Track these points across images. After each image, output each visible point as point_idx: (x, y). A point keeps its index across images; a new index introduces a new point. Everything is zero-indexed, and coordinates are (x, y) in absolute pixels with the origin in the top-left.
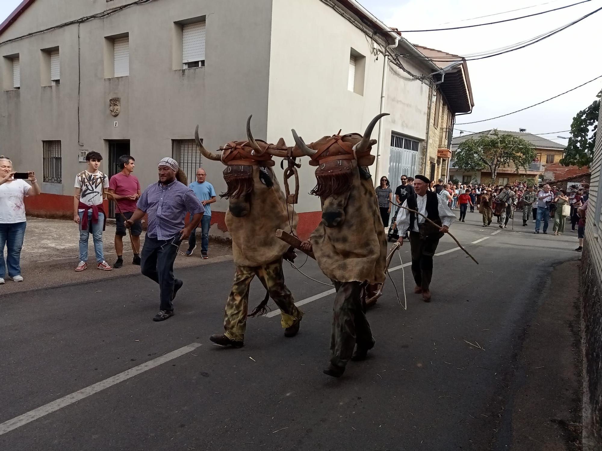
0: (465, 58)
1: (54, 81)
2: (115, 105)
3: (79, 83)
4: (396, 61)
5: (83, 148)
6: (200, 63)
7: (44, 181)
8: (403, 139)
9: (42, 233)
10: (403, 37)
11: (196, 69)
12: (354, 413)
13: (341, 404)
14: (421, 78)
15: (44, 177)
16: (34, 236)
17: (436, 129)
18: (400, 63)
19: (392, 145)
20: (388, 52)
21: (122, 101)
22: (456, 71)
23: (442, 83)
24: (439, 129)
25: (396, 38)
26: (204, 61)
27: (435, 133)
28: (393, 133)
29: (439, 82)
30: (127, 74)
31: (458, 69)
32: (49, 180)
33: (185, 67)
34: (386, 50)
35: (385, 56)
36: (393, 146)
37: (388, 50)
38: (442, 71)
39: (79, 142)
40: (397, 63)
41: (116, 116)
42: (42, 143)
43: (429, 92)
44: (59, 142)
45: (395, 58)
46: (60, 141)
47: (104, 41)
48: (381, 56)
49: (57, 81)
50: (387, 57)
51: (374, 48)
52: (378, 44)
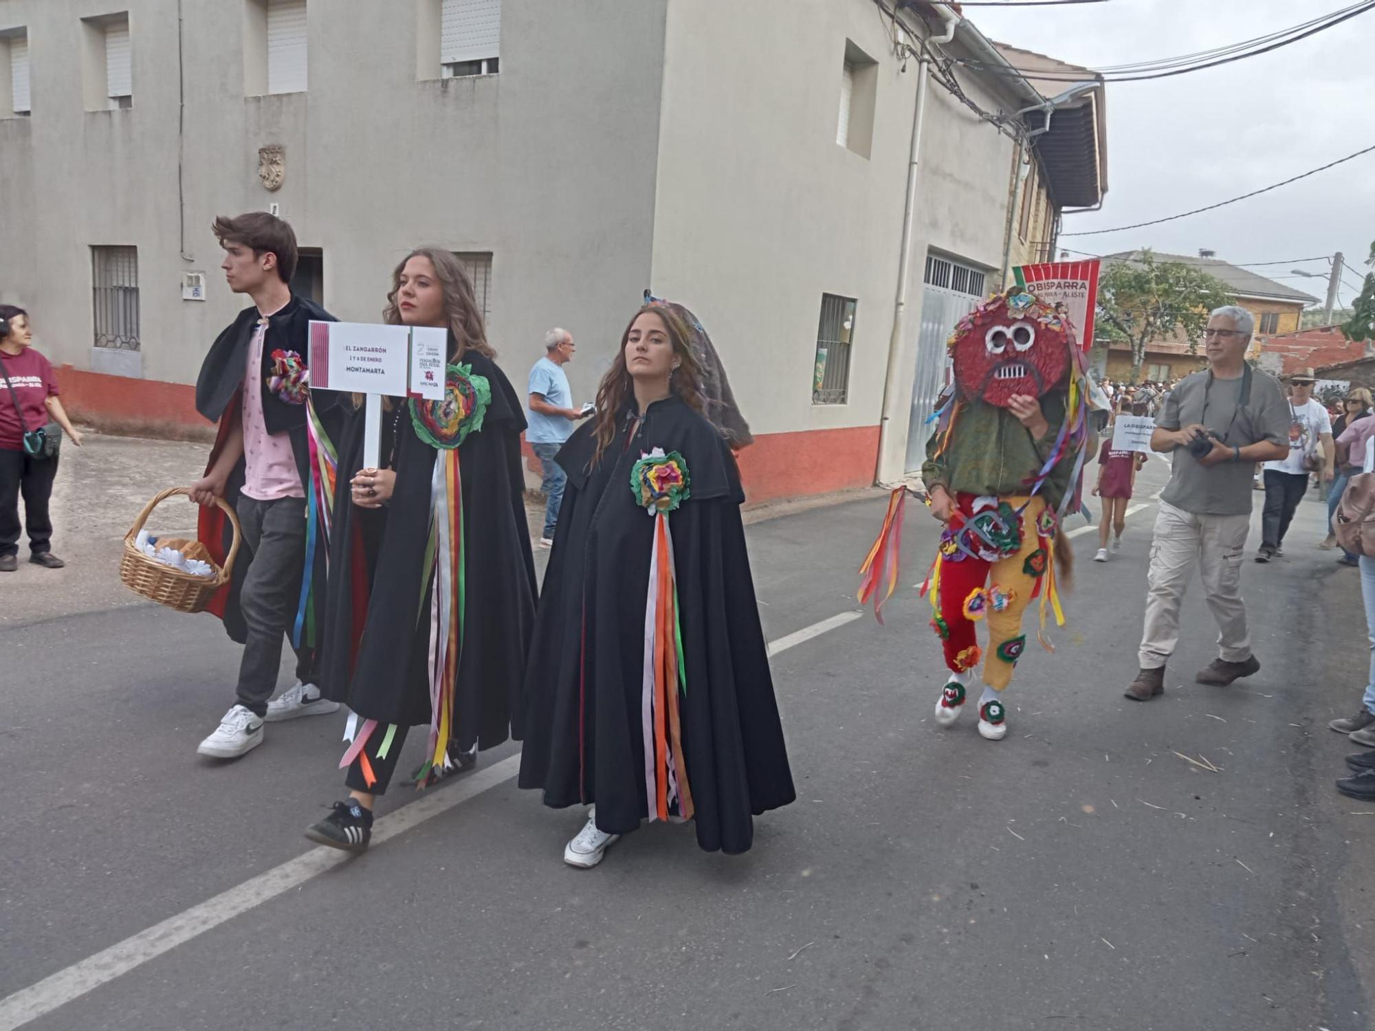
0: (1103, 75)
1: (114, 98)
2: (273, 162)
3: (182, 106)
4: (945, 76)
5: (193, 266)
6: (484, 66)
7: (96, 345)
8: (950, 265)
9: (105, 470)
10: (966, 17)
11: (477, 80)
12: (973, 922)
13: (936, 899)
14: (998, 119)
15: (96, 335)
16: (87, 476)
17: (1023, 244)
18: (954, 80)
19: (927, 280)
20: (929, 53)
21: (288, 152)
22: (1079, 105)
23: (1045, 134)
24: (1027, 244)
25: (948, 20)
26: (497, 59)
27: (1019, 254)
28: (932, 250)
29: (1037, 132)
30: (302, 87)
31: (1085, 102)
32: (108, 341)
33: (447, 74)
34: (923, 46)
35: (921, 62)
36: (928, 282)
37: (928, 47)
38: (1048, 104)
39: (182, 251)
40: (949, 81)
41: (274, 190)
42: (89, 252)
43: (1014, 153)
44: (132, 250)
45: (944, 67)
46: (135, 247)
48: (911, 62)
49: (124, 100)
50: (925, 65)
51: (897, 43)
52: (907, 32)
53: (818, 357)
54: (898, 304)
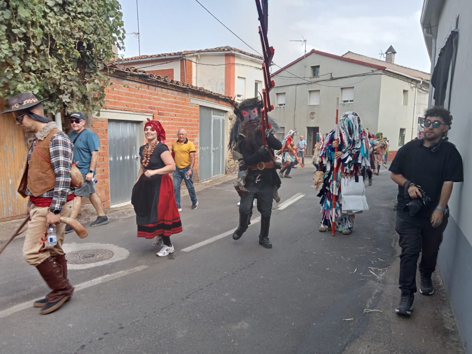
1: (279, 104)
2: (313, 115)
3: (295, 106)
19: (418, 123)
21: (316, 113)
25: (421, 81)
26: (353, 100)
28: (419, 118)
30: (318, 104)
33: (343, 103)
34: (416, 86)
35: (416, 88)
40: (421, 89)
41: (313, 119)
46: (284, 127)
47: (308, 92)
48: (414, 88)
50: (417, 88)
51: (411, 87)
52: (413, 84)
53: (399, 139)
54: (413, 129)
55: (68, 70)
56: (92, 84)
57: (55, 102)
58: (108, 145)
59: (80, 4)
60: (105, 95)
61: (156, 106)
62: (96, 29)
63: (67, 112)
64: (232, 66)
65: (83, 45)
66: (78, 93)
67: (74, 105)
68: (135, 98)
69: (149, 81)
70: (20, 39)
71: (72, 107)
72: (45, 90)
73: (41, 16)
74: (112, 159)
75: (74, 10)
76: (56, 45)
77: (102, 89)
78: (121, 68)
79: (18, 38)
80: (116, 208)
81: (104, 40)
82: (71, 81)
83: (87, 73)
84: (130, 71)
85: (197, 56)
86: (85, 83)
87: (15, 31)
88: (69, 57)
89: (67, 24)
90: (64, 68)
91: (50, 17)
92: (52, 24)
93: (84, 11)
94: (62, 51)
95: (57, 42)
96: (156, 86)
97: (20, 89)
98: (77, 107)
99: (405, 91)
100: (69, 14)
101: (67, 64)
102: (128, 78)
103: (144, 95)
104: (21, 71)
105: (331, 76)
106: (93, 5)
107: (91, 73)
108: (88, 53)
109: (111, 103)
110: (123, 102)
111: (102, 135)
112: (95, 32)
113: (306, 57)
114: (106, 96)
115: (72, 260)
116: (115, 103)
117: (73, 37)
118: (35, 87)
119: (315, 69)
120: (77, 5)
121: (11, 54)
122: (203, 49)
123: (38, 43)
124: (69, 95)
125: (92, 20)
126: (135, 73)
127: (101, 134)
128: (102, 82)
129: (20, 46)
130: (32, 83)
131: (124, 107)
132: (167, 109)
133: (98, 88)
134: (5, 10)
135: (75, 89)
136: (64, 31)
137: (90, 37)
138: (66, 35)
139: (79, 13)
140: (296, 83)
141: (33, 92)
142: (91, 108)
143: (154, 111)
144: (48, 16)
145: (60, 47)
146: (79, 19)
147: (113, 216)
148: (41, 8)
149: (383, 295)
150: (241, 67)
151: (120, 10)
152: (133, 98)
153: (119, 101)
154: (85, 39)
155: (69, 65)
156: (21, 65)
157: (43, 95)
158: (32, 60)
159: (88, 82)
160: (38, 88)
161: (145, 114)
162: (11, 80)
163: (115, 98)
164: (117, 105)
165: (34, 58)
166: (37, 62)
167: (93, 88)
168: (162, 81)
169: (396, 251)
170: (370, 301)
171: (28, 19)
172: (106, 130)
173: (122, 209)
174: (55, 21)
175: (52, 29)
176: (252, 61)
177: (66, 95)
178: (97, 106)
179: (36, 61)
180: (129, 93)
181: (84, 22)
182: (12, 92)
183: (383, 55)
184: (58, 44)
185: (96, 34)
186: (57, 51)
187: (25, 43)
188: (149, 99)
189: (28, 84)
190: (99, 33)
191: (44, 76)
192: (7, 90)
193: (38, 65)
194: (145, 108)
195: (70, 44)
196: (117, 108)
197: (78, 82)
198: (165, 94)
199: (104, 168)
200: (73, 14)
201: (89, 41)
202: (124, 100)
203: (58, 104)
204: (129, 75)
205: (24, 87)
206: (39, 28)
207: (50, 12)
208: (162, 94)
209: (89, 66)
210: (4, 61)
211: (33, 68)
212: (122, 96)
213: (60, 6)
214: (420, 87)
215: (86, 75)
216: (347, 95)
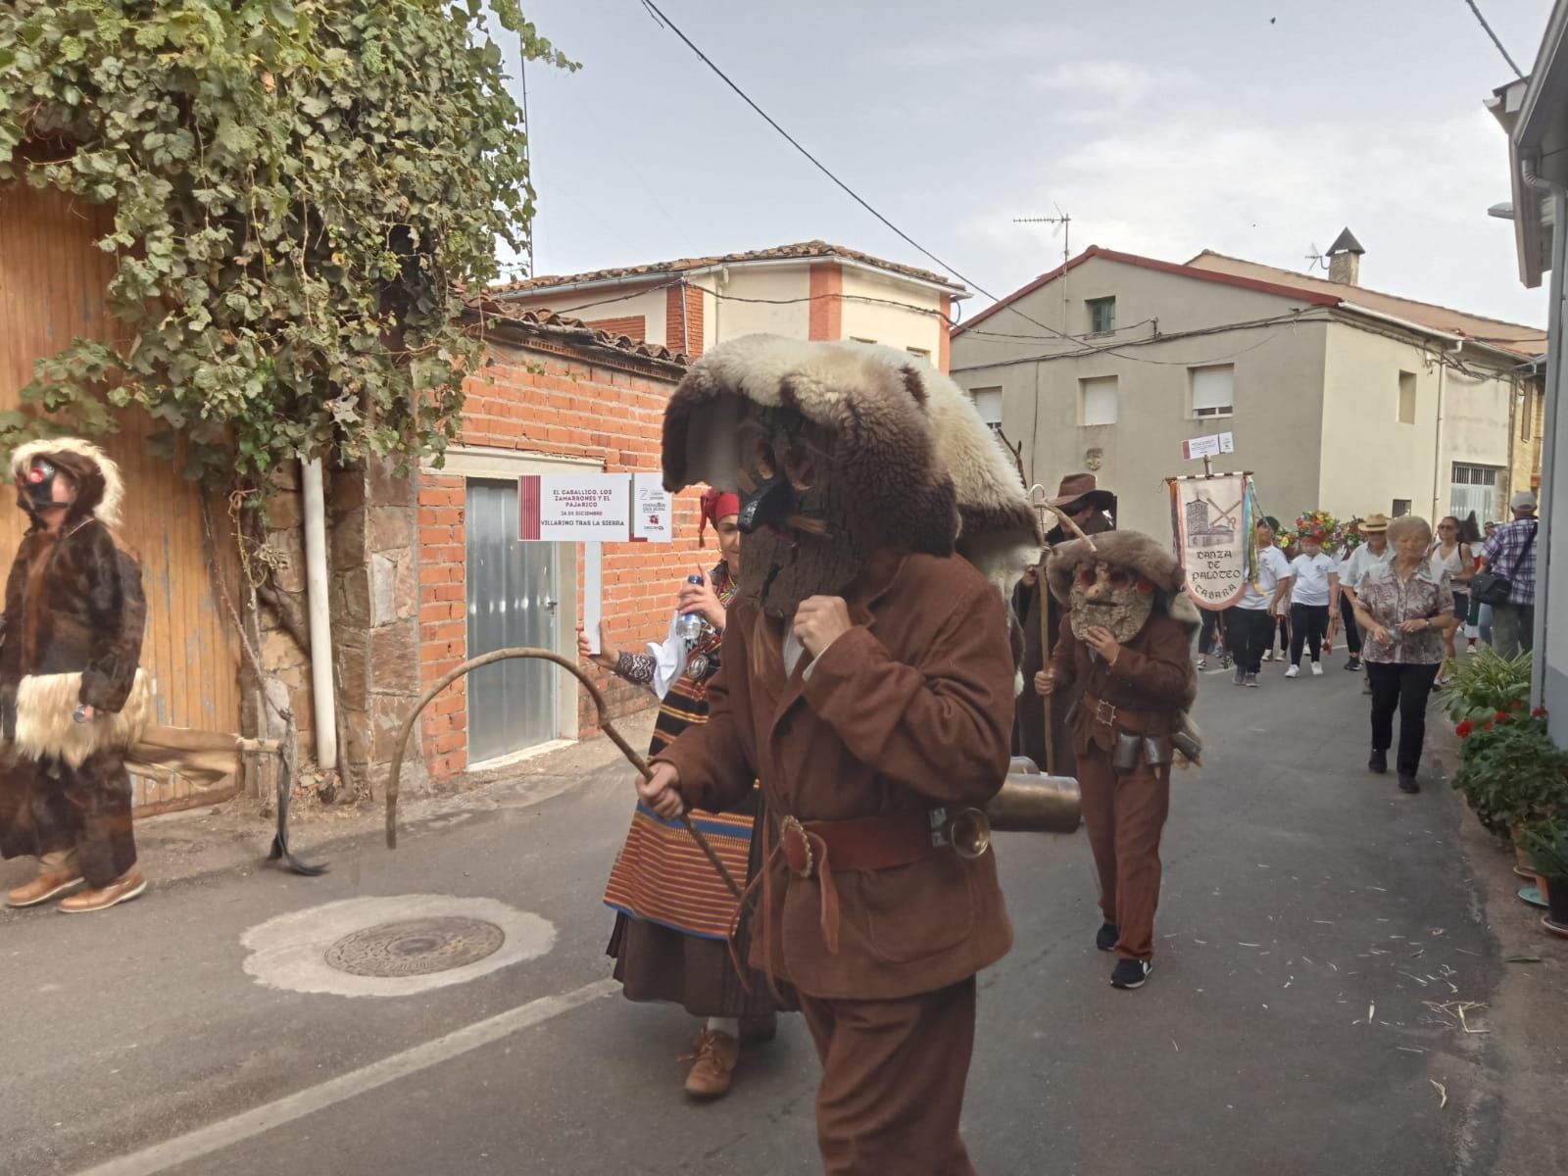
2: (1095, 456)
3: (1035, 430)
4: (1457, 367)
6: (1218, 411)
8: (1469, 470)
11: (1220, 420)
14: (1497, 375)
17: (1526, 443)
18: (1463, 366)
19: (1453, 481)
20: (1447, 359)
21: (1105, 454)
24: (1531, 441)
25: (1458, 342)
27: (1523, 451)
28: (1455, 463)
29: (1528, 375)
30: (1111, 422)
33: (1196, 416)
34: (1443, 357)
35: (1441, 364)
36: (1454, 483)
37: (1446, 357)
40: (1460, 368)
41: (1097, 470)
43: (1511, 391)
45: (1456, 363)
47: (1077, 384)
48: (1436, 366)
50: (1444, 366)
51: (1426, 361)
52: (1432, 352)
54: (1435, 499)
55: (358, 318)
56: (428, 363)
57: (308, 423)
58: (465, 563)
59: (402, 107)
60: (465, 398)
61: (614, 435)
62: (448, 186)
63: (343, 457)
64: (832, 305)
65: (409, 236)
66: (383, 395)
67: (369, 431)
68: (550, 409)
69: (593, 355)
70: (215, 223)
71: (362, 440)
72: (281, 385)
73: (285, 149)
74: (474, 609)
75: (384, 125)
76: (326, 238)
77: (455, 380)
78: (512, 313)
79: (210, 216)
80: (485, 772)
81: (471, 221)
82: (358, 354)
83: (411, 327)
84: (536, 321)
85: (719, 275)
86: (407, 359)
87: (203, 196)
88: (361, 278)
89: (361, 171)
90: (346, 312)
91: (311, 148)
92: (318, 172)
93: (416, 125)
94: (342, 256)
95: (330, 227)
96: (614, 370)
97: (205, 383)
98: (378, 439)
99: (1405, 377)
100: (369, 139)
101: (355, 300)
102: (530, 345)
103: (577, 397)
104: (208, 325)
105: (1155, 329)
106: (442, 108)
107: (423, 327)
108: (423, 263)
109: (477, 425)
110: (514, 420)
111: (448, 531)
112: (444, 197)
113: (1069, 269)
114: (465, 403)
115: (364, 961)
116: (490, 426)
117: (375, 211)
118: (249, 377)
119: (1100, 308)
120: (393, 109)
121: (179, 272)
122: (739, 251)
123: (272, 233)
124: (355, 399)
125: (438, 157)
126: (552, 327)
127: (444, 526)
128: (461, 357)
129: (214, 244)
130: (243, 362)
131: (517, 439)
132: (646, 443)
133: (445, 376)
134: (175, 133)
135: (373, 382)
136: (351, 194)
137: (431, 211)
138: (356, 208)
139: (400, 136)
140: (1039, 355)
141: (243, 390)
142: (417, 441)
143: (607, 450)
144: (306, 147)
145: (338, 245)
146: (400, 152)
147: (478, 800)
148: (286, 122)
149: (1507, 1114)
150: (861, 308)
151: (520, 127)
152: (542, 408)
153: (501, 419)
154: (413, 216)
155: (362, 303)
156: (214, 305)
157: (273, 400)
158: (246, 287)
159: (415, 357)
160: (262, 377)
161: (580, 460)
162: (176, 353)
163: (488, 408)
164: (495, 432)
165: (255, 280)
166: (263, 294)
167: (432, 375)
168: (633, 351)
169: (1496, 938)
170: (1469, 1138)
171: (248, 158)
172: (460, 514)
173: (506, 775)
174: (327, 162)
175: (317, 188)
176: (899, 287)
177: (345, 400)
178: (436, 434)
179: (259, 289)
180: (532, 392)
181: (414, 162)
182: (179, 393)
183: (1319, 260)
184: (331, 235)
185: (449, 202)
186: (329, 258)
187: (229, 234)
188: (593, 411)
189: (230, 366)
190: (455, 199)
191: (282, 340)
192: (164, 386)
193: (266, 303)
194: (581, 440)
195: (368, 235)
196: (495, 440)
197: (381, 359)
198: (640, 394)
199: (453, 640)
200: (379, 138)
201: (425, 222)
202: (517, 416)
203: (318, 429)
204: (536, 335)
205: (216, 376)
206: (278, 185)
207: (313, 133)
208: (631, 395)
209: (416, 307)
210: (155, 292)
211: (250, 315)
212: (510, 404)
213: (342, 115)
214: (1453, 361)
215: (407, 337)
216: (1212, 392)
